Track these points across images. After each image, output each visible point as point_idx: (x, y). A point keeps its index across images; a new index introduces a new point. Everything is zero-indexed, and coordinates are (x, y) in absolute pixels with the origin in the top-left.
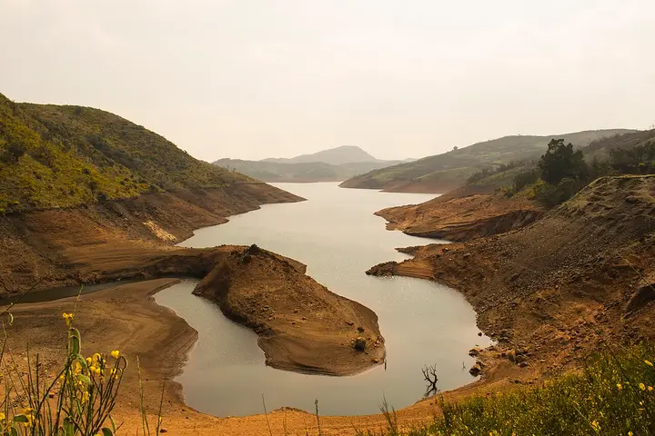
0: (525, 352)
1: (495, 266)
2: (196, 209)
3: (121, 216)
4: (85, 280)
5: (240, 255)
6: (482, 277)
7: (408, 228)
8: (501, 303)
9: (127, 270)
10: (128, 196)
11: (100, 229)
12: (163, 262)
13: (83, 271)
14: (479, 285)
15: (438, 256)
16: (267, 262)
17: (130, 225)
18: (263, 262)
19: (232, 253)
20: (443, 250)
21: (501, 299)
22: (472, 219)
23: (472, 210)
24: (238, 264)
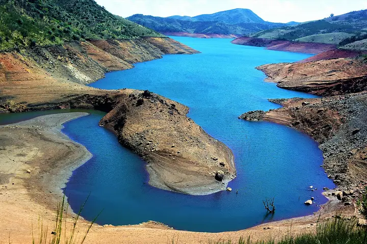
0: (351, 194)
1: (342, 120)
2: (109, 56)
3: (47, 59)
4: (14, 109)
5: (135, 98)
6: (330, 128)
7: (279, 82)
8: (341, 151)
9: (48, 104)
10: (53, 44)
11: (29, 70)
12: (76, 99)
13: (12, 102)
14: (326, 135)
15: (297, 109)
16: (156, 105)
17: (54, 67)
18: (152, 105)
19: (130, 96)
20: (303, 104)
21: (341, 148)
22: (334, 78)
23: (335, 71)
24: (133, 105)
